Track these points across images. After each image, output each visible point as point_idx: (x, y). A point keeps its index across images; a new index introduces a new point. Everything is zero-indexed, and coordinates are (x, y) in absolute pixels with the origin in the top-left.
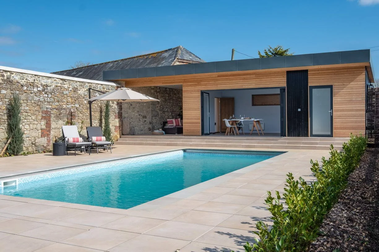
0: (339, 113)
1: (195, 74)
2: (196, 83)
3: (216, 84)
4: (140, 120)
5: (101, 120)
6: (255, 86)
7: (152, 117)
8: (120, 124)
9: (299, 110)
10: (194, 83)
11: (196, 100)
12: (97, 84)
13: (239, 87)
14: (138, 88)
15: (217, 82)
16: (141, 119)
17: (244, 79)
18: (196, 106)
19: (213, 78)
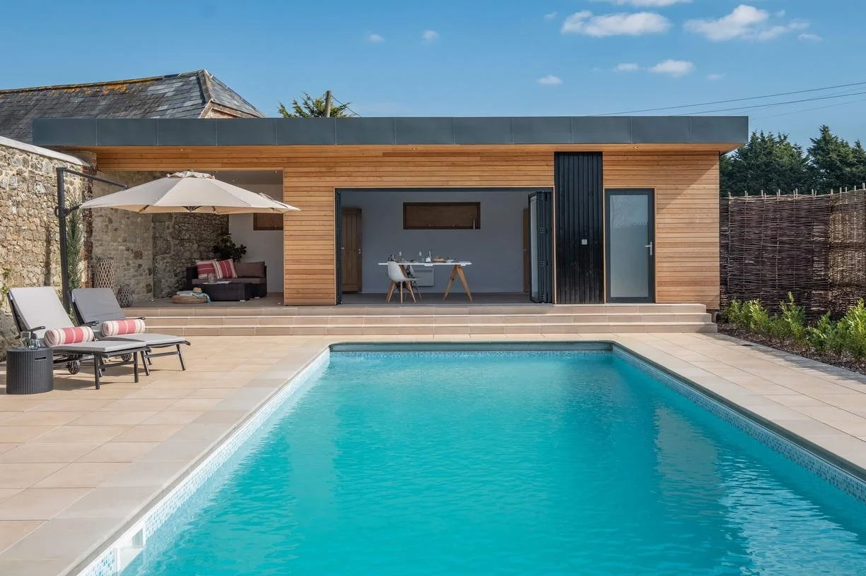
0: (665, 250)
1: (340, 146)
2: (323, 169)
3: (377, 174)
4: (128, 264)
5: (47, 265)
6: (478, 183)
7: (155, 255)
8: (88, 275)
9: (584, 242)
10: (317, 169)
11: (323, 213)
12: (41, 156)
13: (441, 183)
14: (125, 175)
15: (381, 169)
16: (131, 262)
17: (453, 165)
18: (323, 228)
19: (370, 159)
